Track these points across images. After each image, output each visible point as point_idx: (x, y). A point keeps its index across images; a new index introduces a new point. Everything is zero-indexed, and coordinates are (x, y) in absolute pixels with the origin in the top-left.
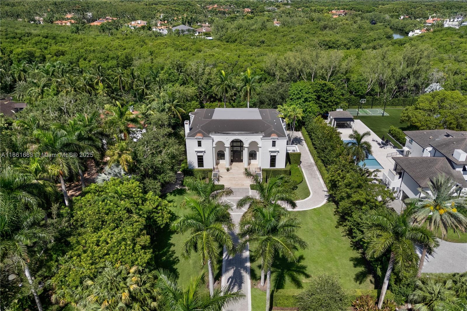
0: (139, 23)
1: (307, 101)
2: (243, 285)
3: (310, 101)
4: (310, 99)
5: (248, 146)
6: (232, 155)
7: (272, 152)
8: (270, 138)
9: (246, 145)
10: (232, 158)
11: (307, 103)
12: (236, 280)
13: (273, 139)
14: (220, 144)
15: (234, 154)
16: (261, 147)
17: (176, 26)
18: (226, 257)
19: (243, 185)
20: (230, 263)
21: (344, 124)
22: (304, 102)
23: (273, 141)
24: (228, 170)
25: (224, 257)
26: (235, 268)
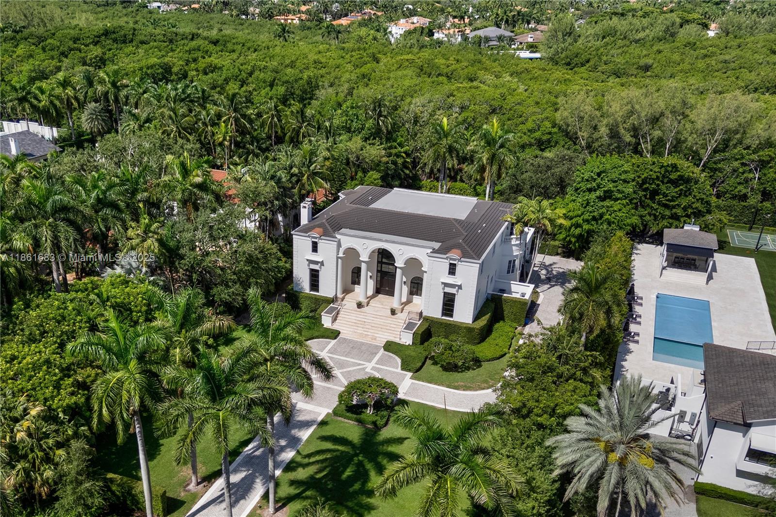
0: (415, 22)
1: (610, 197)
2: (242, 502)
3: (616, 199)
4: (620, 196)
5: (403, 266)
6: (379, 279)
7: (446, 285)
8: (445, 256)
9: (399, 263)
10: (378, 287)
11: (607, 203)
12: (237, 490)
13: (451, 259)
14: (352, 253)
15: (382, 278)
16: (426, 272)
17: (479, 29)
18: (250, 450)
19: (375, 339)
20: (250, 461)
21: (695, 260)
22: (602, 199)
23: (451, 264)
24: (360, 305)
25: (247, 449)
26: (250, 472)
